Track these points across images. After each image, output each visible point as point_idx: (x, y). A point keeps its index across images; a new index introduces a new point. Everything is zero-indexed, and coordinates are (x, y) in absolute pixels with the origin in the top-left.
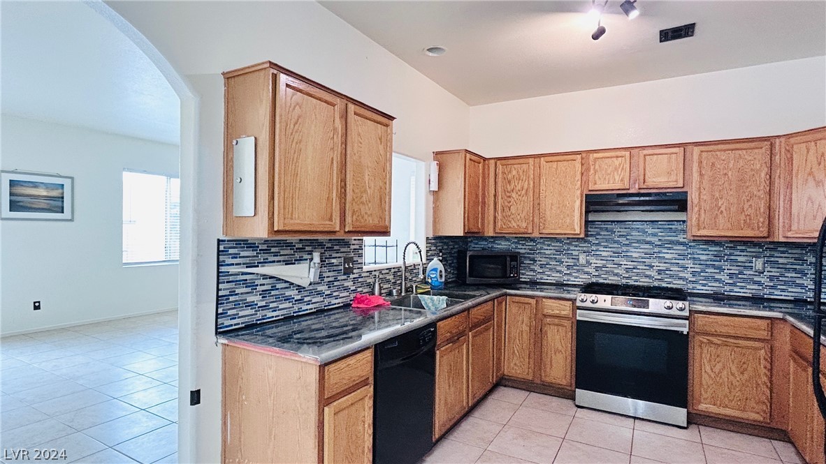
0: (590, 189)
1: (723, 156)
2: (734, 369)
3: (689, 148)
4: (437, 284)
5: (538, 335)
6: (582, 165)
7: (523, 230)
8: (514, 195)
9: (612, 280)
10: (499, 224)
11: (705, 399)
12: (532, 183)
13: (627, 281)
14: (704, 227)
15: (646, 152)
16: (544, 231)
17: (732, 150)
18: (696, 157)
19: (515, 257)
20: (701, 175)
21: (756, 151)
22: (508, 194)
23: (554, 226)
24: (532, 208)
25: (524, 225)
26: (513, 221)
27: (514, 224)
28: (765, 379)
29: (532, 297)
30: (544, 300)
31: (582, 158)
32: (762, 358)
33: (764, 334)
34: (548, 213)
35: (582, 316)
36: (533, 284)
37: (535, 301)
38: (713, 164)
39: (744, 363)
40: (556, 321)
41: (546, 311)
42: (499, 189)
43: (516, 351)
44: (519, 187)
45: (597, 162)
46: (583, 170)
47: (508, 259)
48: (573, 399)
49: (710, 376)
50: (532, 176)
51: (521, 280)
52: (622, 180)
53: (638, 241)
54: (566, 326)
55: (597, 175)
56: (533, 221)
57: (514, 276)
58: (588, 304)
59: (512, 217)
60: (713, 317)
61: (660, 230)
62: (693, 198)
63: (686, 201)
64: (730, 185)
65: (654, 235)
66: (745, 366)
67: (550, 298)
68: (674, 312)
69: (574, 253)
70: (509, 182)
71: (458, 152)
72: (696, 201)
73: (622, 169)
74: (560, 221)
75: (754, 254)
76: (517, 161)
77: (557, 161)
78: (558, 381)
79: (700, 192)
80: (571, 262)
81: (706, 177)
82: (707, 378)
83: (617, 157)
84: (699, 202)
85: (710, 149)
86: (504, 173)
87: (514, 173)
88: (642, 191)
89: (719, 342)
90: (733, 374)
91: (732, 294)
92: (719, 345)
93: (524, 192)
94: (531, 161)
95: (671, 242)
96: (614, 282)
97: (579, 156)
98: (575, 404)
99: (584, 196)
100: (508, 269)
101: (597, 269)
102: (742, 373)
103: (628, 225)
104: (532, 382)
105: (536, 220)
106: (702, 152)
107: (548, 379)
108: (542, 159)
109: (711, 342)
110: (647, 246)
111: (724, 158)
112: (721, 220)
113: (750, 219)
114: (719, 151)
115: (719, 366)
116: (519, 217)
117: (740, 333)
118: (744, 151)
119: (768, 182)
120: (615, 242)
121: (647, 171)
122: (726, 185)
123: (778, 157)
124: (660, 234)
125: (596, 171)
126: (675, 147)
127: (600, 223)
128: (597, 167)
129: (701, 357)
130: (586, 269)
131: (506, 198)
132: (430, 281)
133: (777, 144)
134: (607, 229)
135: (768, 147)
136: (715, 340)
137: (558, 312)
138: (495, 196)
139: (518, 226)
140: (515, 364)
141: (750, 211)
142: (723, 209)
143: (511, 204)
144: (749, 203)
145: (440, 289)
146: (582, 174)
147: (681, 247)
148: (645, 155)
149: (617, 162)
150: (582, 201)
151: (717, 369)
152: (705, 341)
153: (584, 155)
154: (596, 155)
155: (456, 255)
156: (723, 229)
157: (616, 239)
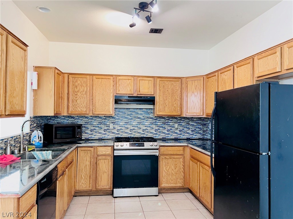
0: (117, 93)
1: (167, 83)
2: (173, 168)
3: (156, 78)
4: (39, 144)
5: (95, 166)
6: (113, 81)
7: (83, 113)
8: (79, 94)
9: (125, 135)
10: (71, 109)
11: (164, 182)
12: (89, 88)
13: (131, 135)
14: (161, 111)
15: (140, 78)
16: (95, 113)
17: (170, 81)
18: (158, 82)
19: (80, 126)
20: (160, 90)
21: (177, 82)
22: (76, 93)
23: (100, 111)
24: (89, 101)
25: (85, 110)
26: (78, 108)
27: (79, 109)
28: (182, 170)
29: (91, 147)
30: (98, 148)
31: (113, 78)
32: (181, 162)
33: (181, 152)
34: (97, 104)
35: (117, 153)
36: (87, 140)
37: (93, 148)
38: (164, 86)
39: (176, 165)
40: (104, 157)
41: (99, 153)
42: (71, 90)
43: (83, 176)
44: (82, 90)
45: (120, 81)
46: (114, 84)
47: (76, 128)
48: (112, 194)
49: (165, 172)
50: (89, 85)
51: (82, 138)
52: (130, 90)
53: (135, 117)
54: (108, 159)
55: (120, 87)
56: (89, 108)
57: (79, 137)
58: (119, 147)
59: (78, 105)
60: (166, 147)
61: (144, 112)
62: (157, 99)
63: (154, 100)
64: (169, 94)
65: (141, 114)
66: (176, 166)
67: (101, 146)
68: (154, 147)
69: (108, 123)
70: (76, 87)
71: (51, 68)
72: (158, 101)
73: (131, 85)
74: (103, 108)
75: (175, 122)
76: (81, 76)
77: (102, 78)
78: (105, 187)
79: (160, 97)
80: (106, 128)
81: (161, 91)
82: (164, 172)
83: (128, 79)
84: (159, 101)
85: (163, 80)
86: (73, 82)
87: (79, 82)
88: (139, 95)
89: (168, 157)
90: (173, 170)
91: (168, 138)
92: (168, 159)
93: (84, 93)
94: (88, 77)
95: (148, 118)
96: (125, 136)
97: (112, 77)
98: (113, 197)
99: (114, 96)
100: (76, 133)
101: (118, 130)
102: (176, 169)
103: (131, 110)
104: (91, 191)
105: (91, 107)
106: (160, 81)
107: (99, 188)
108: (94, 76)
109: (166, 158)
110: (138, 119)
111: (167, 84)
112: (166, 109)
113: (175, 108)
114: (166, 81)
115: (168, 167)
116: (82, 106)
117: (175, 153)
118: (173, 82)
119: (181, 94)
120: (126, 118)
121: (140, 87)
122: (168, 95)
123: (183, 85)
124: (143, 114)
125: (119, 85)
126: (150, 77)
127: (119, 109)
128: (120, 83)
129: (162, 164)
130: (113, 131)
131: (74, 95)
132: (34, 143)
133: (183, 80)
134: (122, 112)
135: (180, 81)
136: (167, 157)
137: (105, 153)
138: (68, 94)
139: (81, 110)
140: (82, 183)
141: (175, 105)
142: (167, 104)
143: (77, 98)
144: (175, 102)
145: (40, 147)
146: (113, 86)
147: (151, 120)
148: (140, 80)
149: (128, 82)
150: (113, 98)
151: (167, 169)
152: (164, 158)
153: (114, 77)
154: (119, 78)
155: (43, 127)
156: (167, 112)
157: (126, 116)
